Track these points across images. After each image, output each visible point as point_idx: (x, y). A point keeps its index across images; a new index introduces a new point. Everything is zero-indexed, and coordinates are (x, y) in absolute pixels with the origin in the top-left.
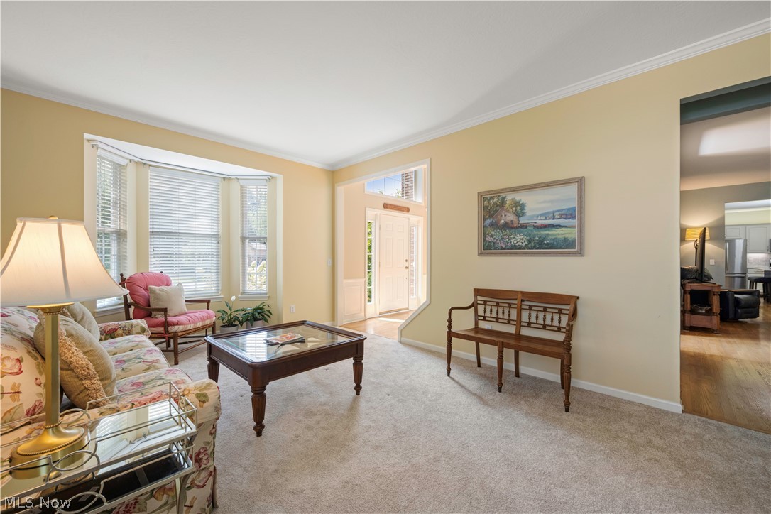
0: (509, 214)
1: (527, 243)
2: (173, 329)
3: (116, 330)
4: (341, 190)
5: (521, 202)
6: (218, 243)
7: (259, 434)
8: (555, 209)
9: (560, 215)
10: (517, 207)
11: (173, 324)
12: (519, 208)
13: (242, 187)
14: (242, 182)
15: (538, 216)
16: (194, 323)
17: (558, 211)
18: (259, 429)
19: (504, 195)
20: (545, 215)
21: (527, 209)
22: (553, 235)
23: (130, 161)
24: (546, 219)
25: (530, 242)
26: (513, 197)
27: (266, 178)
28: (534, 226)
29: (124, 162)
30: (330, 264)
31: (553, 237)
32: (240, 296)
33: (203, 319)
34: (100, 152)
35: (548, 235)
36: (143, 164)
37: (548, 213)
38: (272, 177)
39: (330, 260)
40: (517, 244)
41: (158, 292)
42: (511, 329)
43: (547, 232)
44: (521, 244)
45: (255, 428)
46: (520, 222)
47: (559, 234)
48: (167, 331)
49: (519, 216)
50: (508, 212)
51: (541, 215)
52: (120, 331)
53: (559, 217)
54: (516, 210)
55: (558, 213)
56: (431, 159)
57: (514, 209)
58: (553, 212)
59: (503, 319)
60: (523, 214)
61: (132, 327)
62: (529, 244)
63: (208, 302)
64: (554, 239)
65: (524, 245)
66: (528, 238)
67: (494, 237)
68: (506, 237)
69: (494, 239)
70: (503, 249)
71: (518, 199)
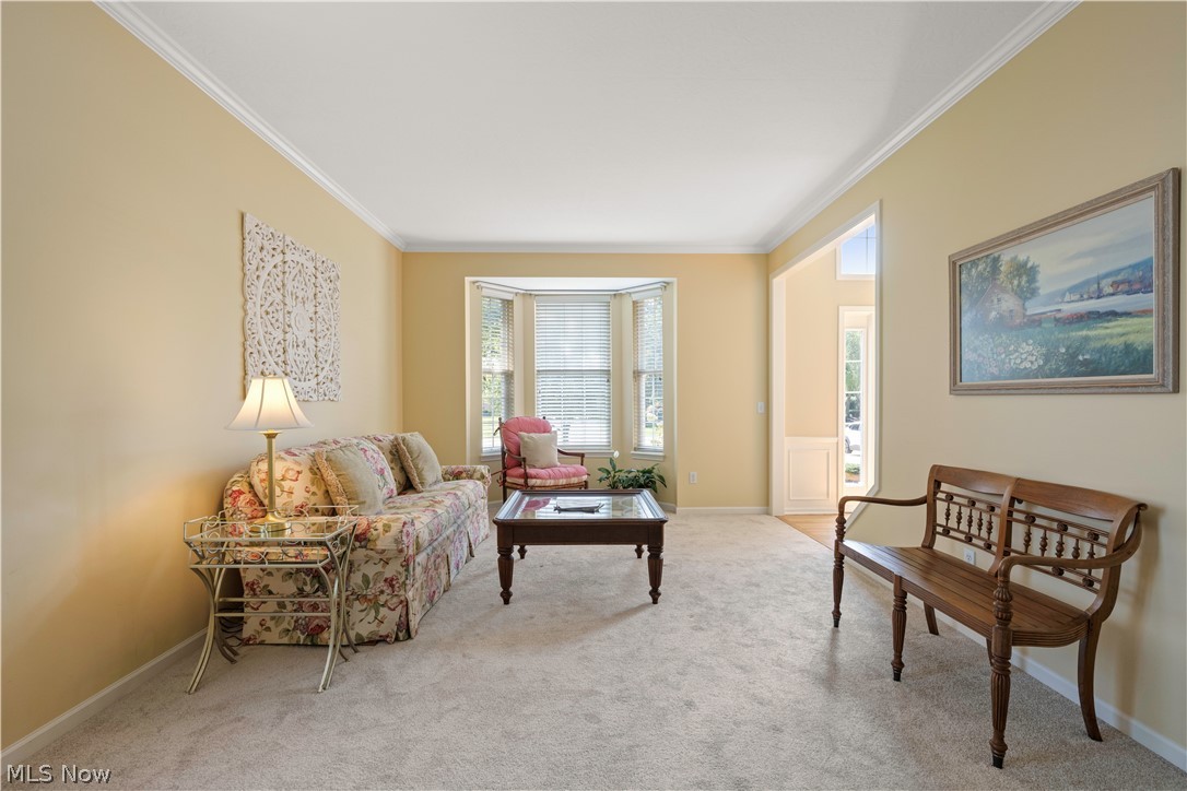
0: (1006, 296)
1: (1041, 363)
2: (532, 482)
3: (461, 472)
4: (779, 283)
5: (1029, 265)
6: (608, 381)
7: (507, 602)
8: (1103, 271)
9: (1115, 284)
10: (1020, 276)
11: (532, 478)
12: (1024, 279)
13: (635, 303)
14: (635, 297)
15: (1063, 295)
16: (554, 478)
17: (1107, 276)
18: (506, 597)
19: (995, 253)
20: (1080, 290)
21: (1041, 278)
22: (1098, 338)
23: (516, 294)
24: (1082, 299)
25: (1047, 361)
26: (1013, 255)
27: (658, 285)
28: (1057, 320)
29: (509, 297)
30: (761, 410)
31: (1098, 345)
32: (633, 452)
33: (567, 476)
34: (485, 292)
35: (1087, 339)
36: (528, 295)
37: (1087, 283)
38: (668, 283)
39: (761, 405)
40: (1022, 367)
41: (526, 439)
42: (986, 562)
43: (1084, 333)
44: (1028, 365)
45: (502, 595)
46: (1028, 313)
47: (1111, 336)
48: (526, 482)
49: (1026, 299)
50: (1004, 290)
51: (1072, 290)
52: (464, 475)
53: (1111, 290)
54: (1018, 286)
55: (1110, 280)
56: (881, 202)
57: (1016, 282)
58: (1098, 280)
59: (958, 530)
60: (1033, 292)
61: (474, 472)
62: (1045, 363)
63: (582, 455)
64: (1099, 351)
65: (1035, 366)
66: (1044, 350)
67: (979, 351)
68: (1001, 349)
69: (979, 356)
70: (998, 378)
71: (1022, 258)
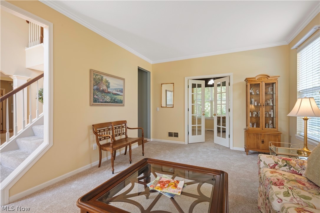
0: (104, 86)
5: (109, 82)
12: (108, 84)
15: (113, 89)
19: (102, 75)
21: (110, 85)
24: (116, 91)
26: (105, 78)
28: (113, 93)
31: (117, 99)
35: (116, 97)
37: (116, 89)
40: (107, 101)
43: (116, 96)
46: (108, 91)
47: (119, 98)
50: (104, 84)
53: (119, 91)
57: (106, 84)
58: (118, 89)
60: (109, 87)
62: (111, 101)
65: (109, 101)
66: (111, 98)
67: (98, 96)
68: (103, 96)
69: (98, 97)
70: (102, 102)
71: (107, 79)
